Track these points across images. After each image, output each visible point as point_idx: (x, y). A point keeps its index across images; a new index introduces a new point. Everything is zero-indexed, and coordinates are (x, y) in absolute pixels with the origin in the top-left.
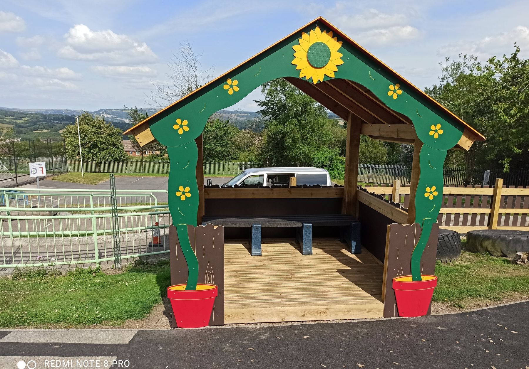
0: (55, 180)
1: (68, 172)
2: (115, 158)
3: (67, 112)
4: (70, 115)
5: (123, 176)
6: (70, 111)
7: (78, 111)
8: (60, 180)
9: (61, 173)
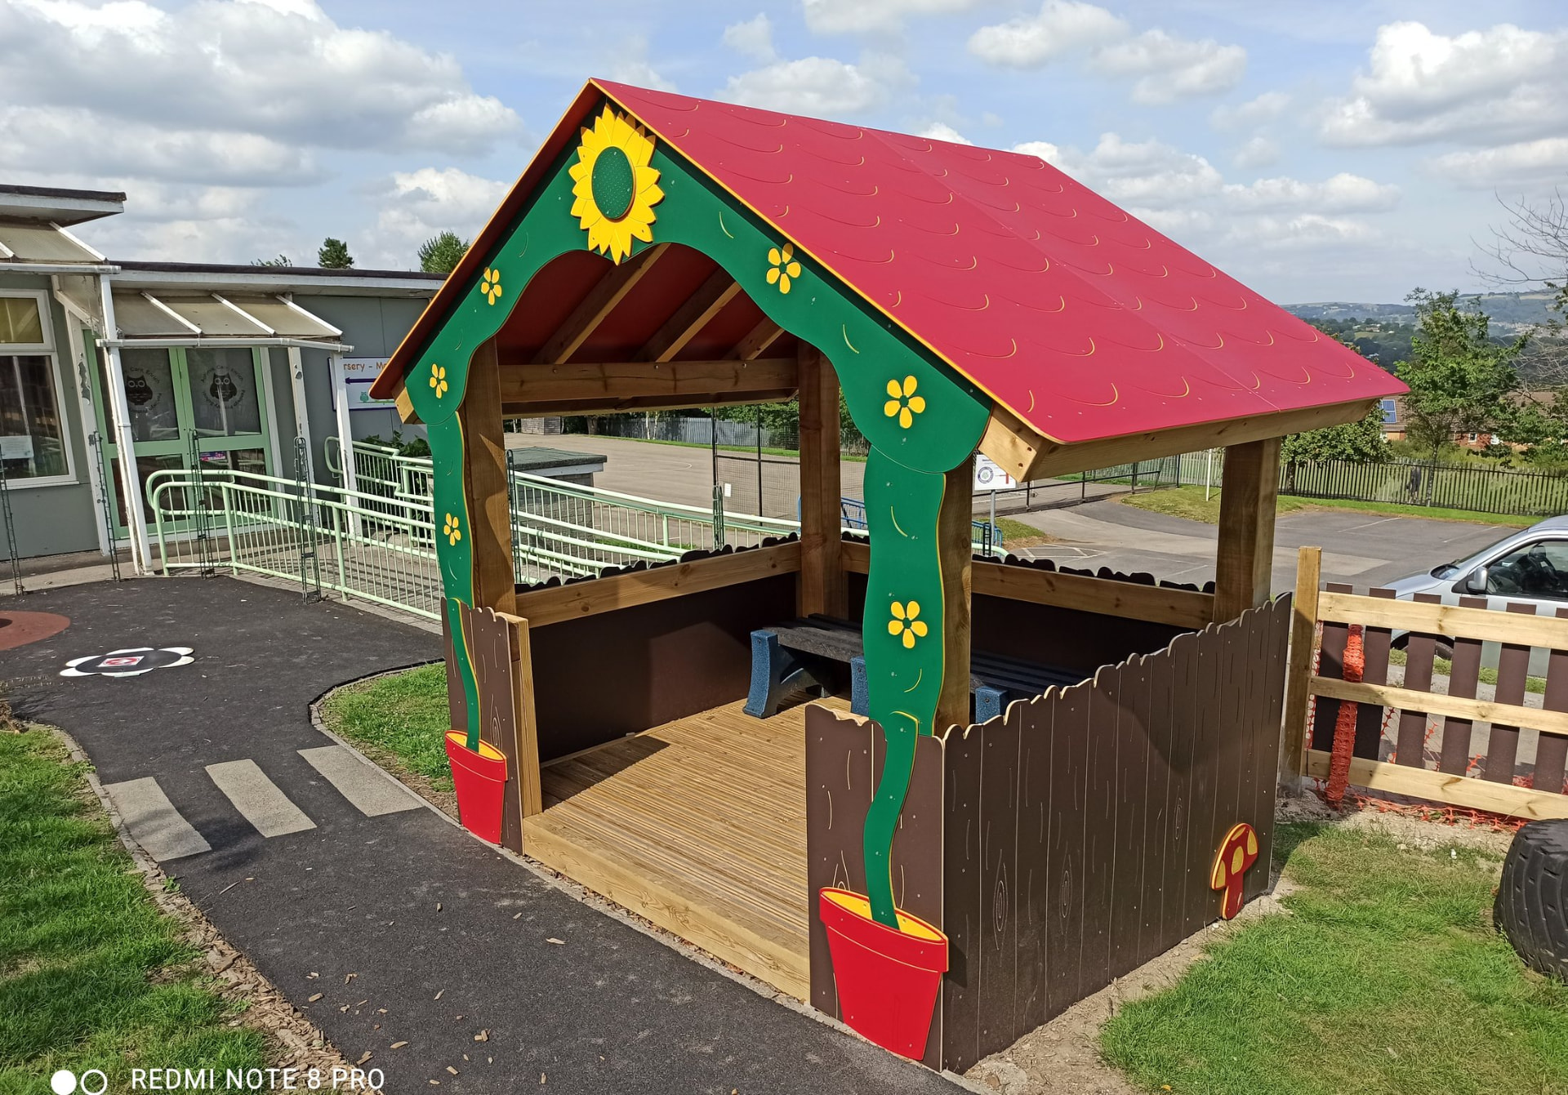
0: (1128, 505)
1: (1178, 486)
2: (1340, 453)
3: (1334, 310)
4: (1340, 320)
5: (1338, 508)
6: (1346, 306)
7: (1367, 305)
8: (1141, 506)
9: (1158, 486)
